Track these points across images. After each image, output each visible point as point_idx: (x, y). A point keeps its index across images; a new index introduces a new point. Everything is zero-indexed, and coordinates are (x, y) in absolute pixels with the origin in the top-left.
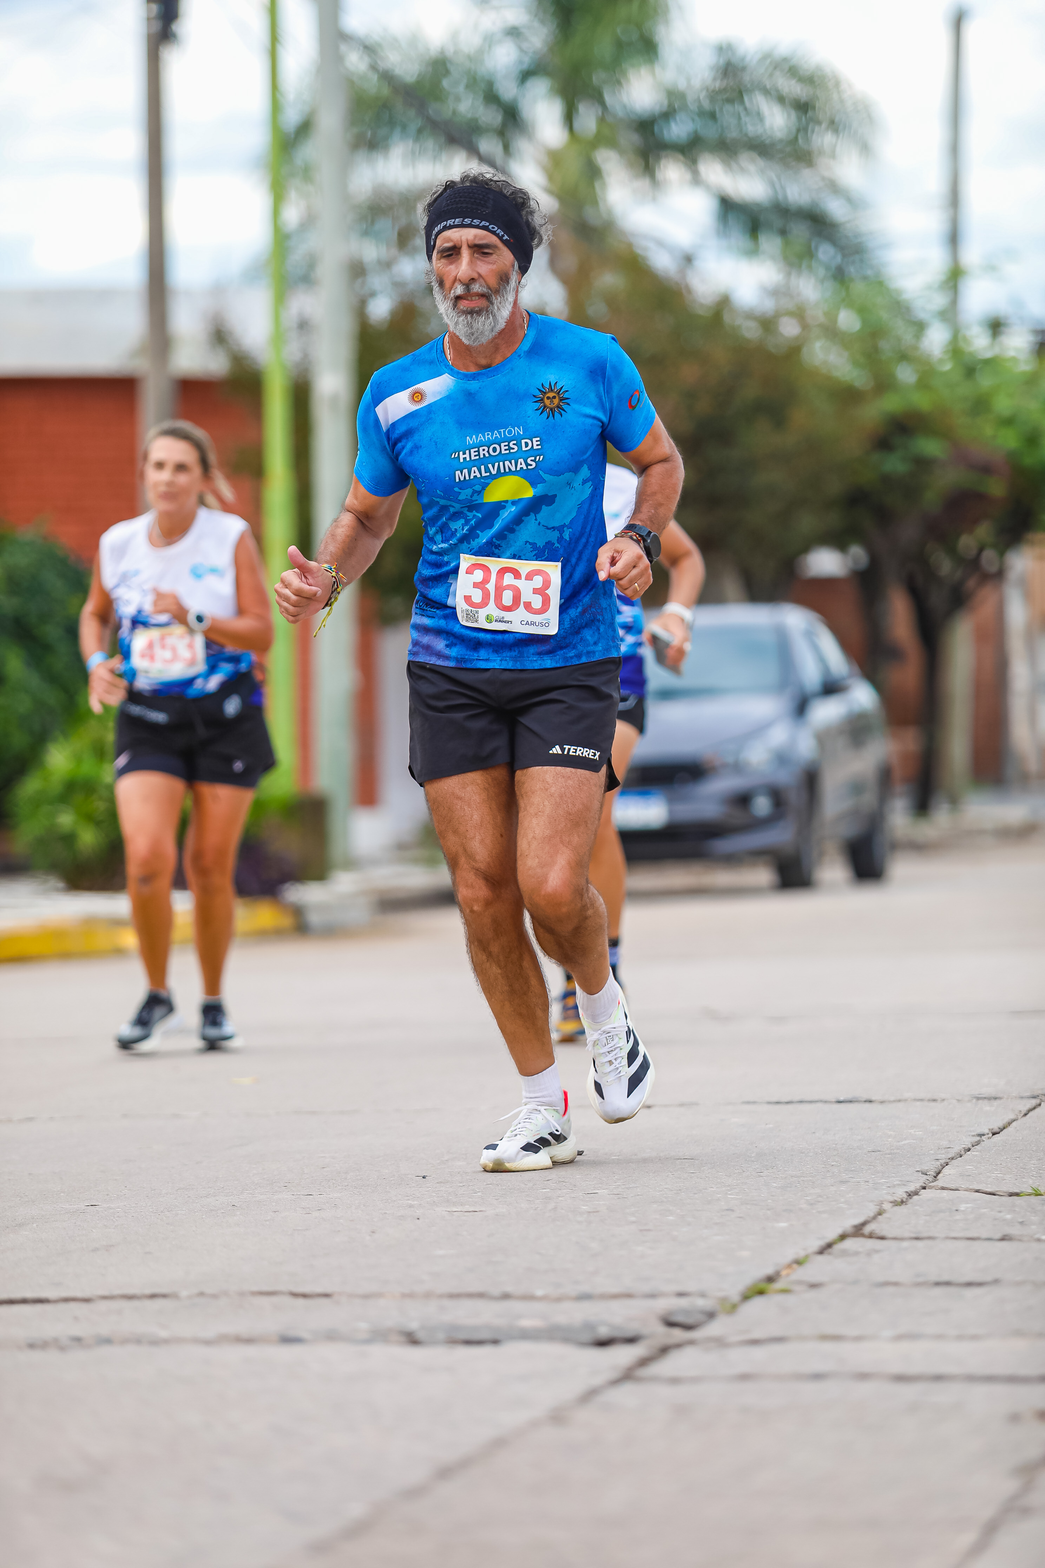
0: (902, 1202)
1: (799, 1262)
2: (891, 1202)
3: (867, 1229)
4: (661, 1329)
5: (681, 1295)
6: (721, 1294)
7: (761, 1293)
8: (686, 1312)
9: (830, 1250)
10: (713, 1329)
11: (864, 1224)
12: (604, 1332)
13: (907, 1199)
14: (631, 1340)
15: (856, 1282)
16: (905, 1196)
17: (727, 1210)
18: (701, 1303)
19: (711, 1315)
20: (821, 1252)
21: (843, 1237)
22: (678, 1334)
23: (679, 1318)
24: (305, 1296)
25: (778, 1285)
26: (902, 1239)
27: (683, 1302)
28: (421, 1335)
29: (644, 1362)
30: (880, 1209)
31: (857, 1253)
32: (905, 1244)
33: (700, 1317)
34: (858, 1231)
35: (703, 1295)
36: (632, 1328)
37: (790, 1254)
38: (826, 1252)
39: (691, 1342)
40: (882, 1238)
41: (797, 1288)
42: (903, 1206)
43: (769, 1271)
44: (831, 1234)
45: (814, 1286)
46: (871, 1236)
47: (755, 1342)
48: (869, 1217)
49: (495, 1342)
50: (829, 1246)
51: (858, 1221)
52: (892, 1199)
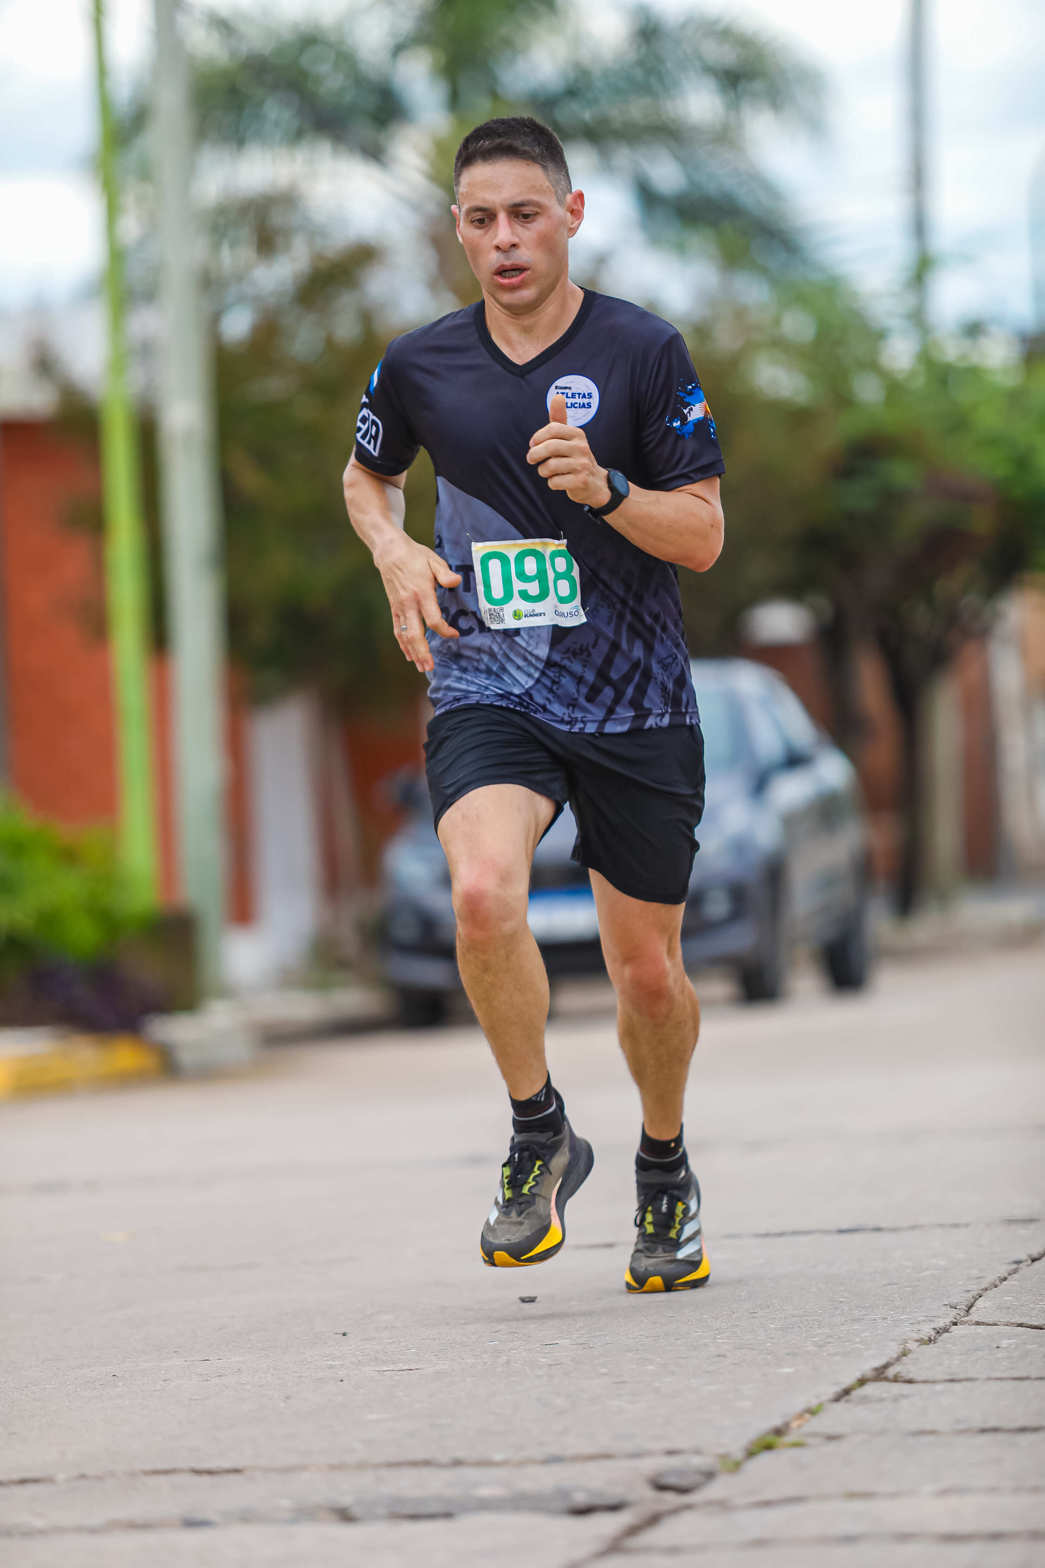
0: (930, 1340)
1: (812, 1412)
2: (917, 1341)
3: (891, 1372)
4: (650, 1494)
5: (671, 1453)
6: (720, 1451)
7: (769, 1447)
8: (680, 1473)
9: (847, 1398)
10: (714, 1491)
11: (886, 1366)
12: (580, 1499)
13: (935, 1337)
14: (615, 1508)
15: (883, 1432)
16: (933, 1333)
17: (719, 1356)
18: (696, 1461)
19: (709, 1475)
20: (837, 1399)
21: (862, 1382)
22: (671, 1499)
23: (672, 1480)
24: (210, 1472)
25: (789, 1439)
26: (934, 1382)
27: (675, 1462)
28: (356, 1511)
29: (633, 1531)
30: (904, 1349)
31: (881, 1400)
32: (939, 1387)
33: (699, 1478)
34: (880, 1374)
35: (698, 1452)
36: (614, 1493)
37: (800, 1402)
38: (843, 1400)
39: (689, 1507)
40: (910, 1382)
41: (810, 1440)
42: (931, 1345)
43: (777, 1422)
44: (848, 1380)
45: (832, 1438)
46: (896, 1379)
47: (766, 1504)
48: (892, 1358)
49: (448, 1515)
50: (847, 1392)
51: (879, 1363)
52: (917, 1337)
